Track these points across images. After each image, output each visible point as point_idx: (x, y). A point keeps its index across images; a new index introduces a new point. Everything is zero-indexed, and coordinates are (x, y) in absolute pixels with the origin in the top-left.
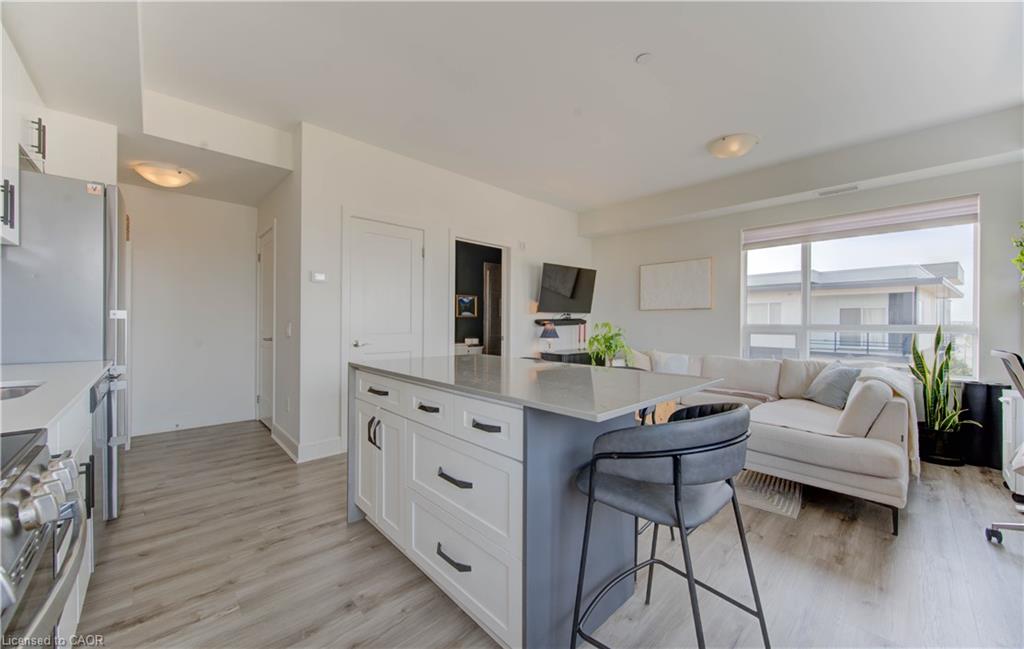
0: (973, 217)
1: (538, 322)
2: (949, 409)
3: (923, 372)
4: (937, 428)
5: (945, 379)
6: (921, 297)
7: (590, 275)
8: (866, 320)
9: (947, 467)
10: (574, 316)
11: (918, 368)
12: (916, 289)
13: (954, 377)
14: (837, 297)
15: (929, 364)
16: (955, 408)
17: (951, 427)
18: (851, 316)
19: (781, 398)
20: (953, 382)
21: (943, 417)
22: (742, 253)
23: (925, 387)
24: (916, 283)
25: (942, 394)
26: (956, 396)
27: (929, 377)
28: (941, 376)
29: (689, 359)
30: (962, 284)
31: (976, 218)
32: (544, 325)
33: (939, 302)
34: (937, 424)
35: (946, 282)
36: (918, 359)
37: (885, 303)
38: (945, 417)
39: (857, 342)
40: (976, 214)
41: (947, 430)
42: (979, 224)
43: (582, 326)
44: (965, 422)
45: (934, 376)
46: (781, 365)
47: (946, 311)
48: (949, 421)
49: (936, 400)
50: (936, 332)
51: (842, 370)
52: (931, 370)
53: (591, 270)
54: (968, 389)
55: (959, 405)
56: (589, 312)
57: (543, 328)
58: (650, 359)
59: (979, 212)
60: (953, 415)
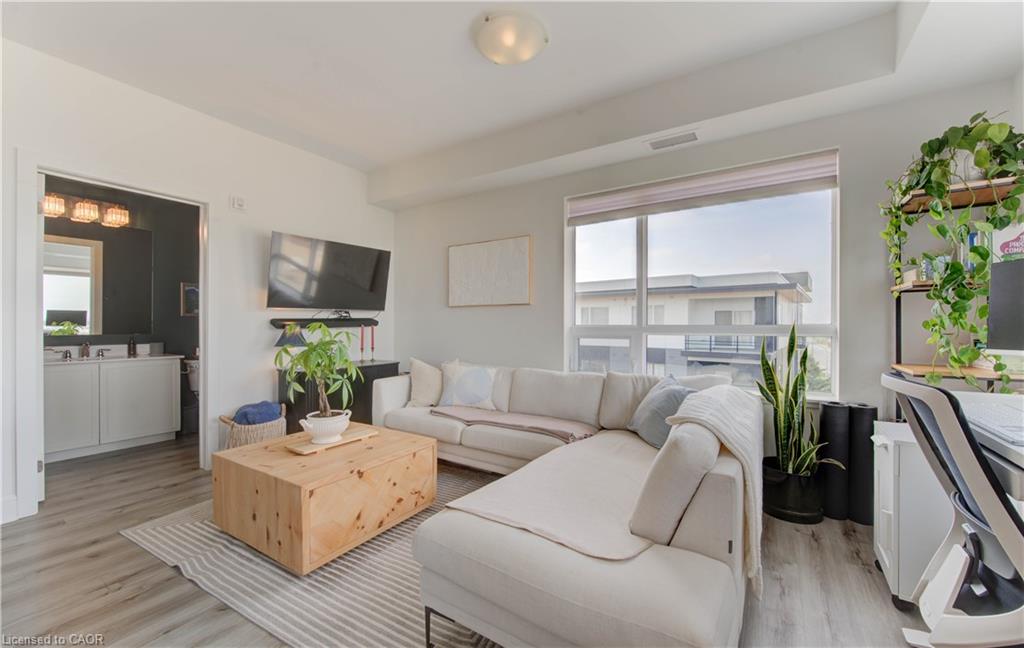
0: (832, 181)
1: (277, 324)
2: (805, 440)
3: (774, 391)
4: (790, 471)
5: (800, 400)
6: (779, 299)
7: (381, 259)
8: (736, 321)
9: (801, 527)
10: (355, 314)
11: (768, 385)
12: (776, 294)
13: (810, 396)
14: (712, 300)
15: (781, 379)
16: (812, 439)
17: (807, 468)
18: (724, 317)
19: (603, 428)
20: (809, 403)
21: (798, 454)
22: (567, 230)
23: (775, 410)
24: (776, 287)
25: (797, 420)
26: (812, 422)
27: (781, 396)
28: (795, 395)
29: (497, 374)
30: (810, 291)
31: (835, 181)
32: (283, 327)
33: (795, 305)
34: (791, 466)
35: (799, 287)
36: (768, 372)
37: (751, 306)
38: (799, 454)
39: (729, 342)
40: (835, 176)
41: (803, 473)
42: (838, 190)
43: (368, 330)
44: (823, 461)
45: (787, 396)
46: (604, 381)
47: (799, 315)
48: (804, 459)
49: (789, 427)
50: (789, 335)
51: (675, 391)
52: (784, 387)
53: (386, 252)
54: (828, 411)
55: (816, 435)
56: (383, 309)
57: (280, 332)
58: (442, 375)
59: (837, 173)
60: (810, 450)
